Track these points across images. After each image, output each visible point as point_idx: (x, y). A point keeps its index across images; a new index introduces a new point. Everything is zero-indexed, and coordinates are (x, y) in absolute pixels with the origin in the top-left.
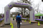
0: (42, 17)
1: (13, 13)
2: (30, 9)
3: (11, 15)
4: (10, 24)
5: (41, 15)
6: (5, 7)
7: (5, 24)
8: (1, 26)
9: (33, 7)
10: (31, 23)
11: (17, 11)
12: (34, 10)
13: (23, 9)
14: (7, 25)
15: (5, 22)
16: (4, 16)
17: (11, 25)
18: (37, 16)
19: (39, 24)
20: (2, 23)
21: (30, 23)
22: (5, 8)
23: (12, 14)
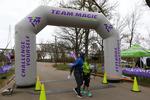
0: (147, 60)
1: (47, 48)
2: (105, 30)
3: (40, 54)
4: (34, 86)
5: (142, 55)
6: (16, 27)
7: (19, 87)
8: (4, 94)
9: (115, 27)
10: (109, 81)
11: (59, 40)
12: (118, 36)
13: (81, 31)
14: (23, 90)
15: (18, 79)
16: (13, 57)
17: (37, 88)
18: (129, 59)
19: (136, 87)
20: (6, 81)
21: (105, 81)
22: (19, 30)
23: (43, 51)
